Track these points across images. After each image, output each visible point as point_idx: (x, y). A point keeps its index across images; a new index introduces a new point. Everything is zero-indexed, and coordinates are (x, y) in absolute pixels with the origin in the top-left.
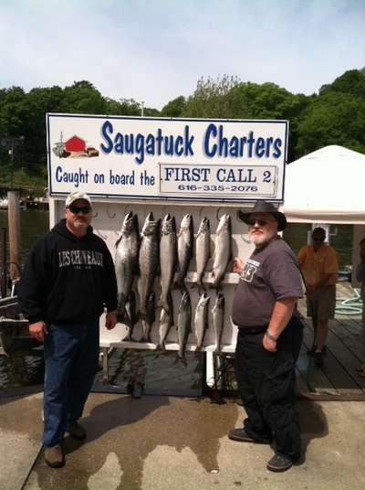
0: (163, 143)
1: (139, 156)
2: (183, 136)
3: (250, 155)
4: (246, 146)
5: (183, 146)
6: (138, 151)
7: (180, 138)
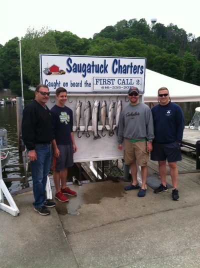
0: (94, 68)
1: (84, 74)
2: (103, 64)
3: (131, 73)
4: (129, 69)
5: (103, 69)
6: (83, 72)
7: (102, 65)
